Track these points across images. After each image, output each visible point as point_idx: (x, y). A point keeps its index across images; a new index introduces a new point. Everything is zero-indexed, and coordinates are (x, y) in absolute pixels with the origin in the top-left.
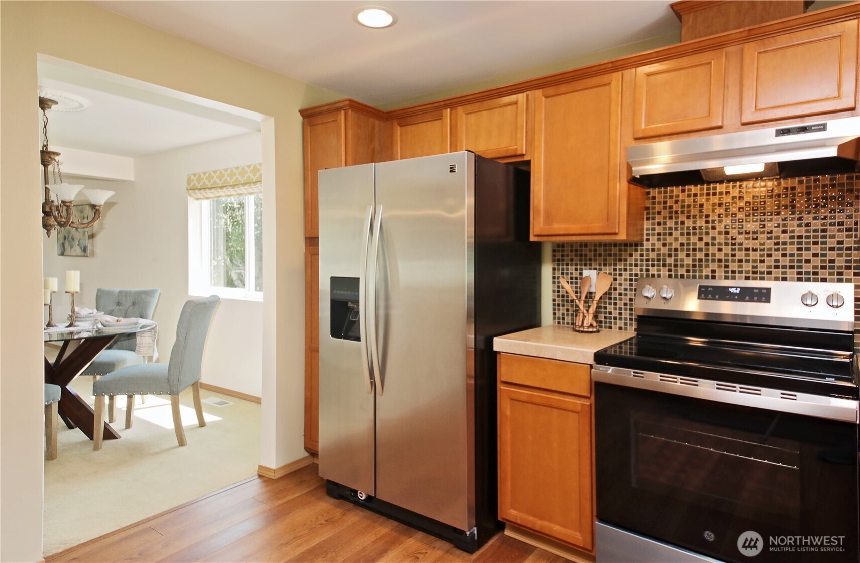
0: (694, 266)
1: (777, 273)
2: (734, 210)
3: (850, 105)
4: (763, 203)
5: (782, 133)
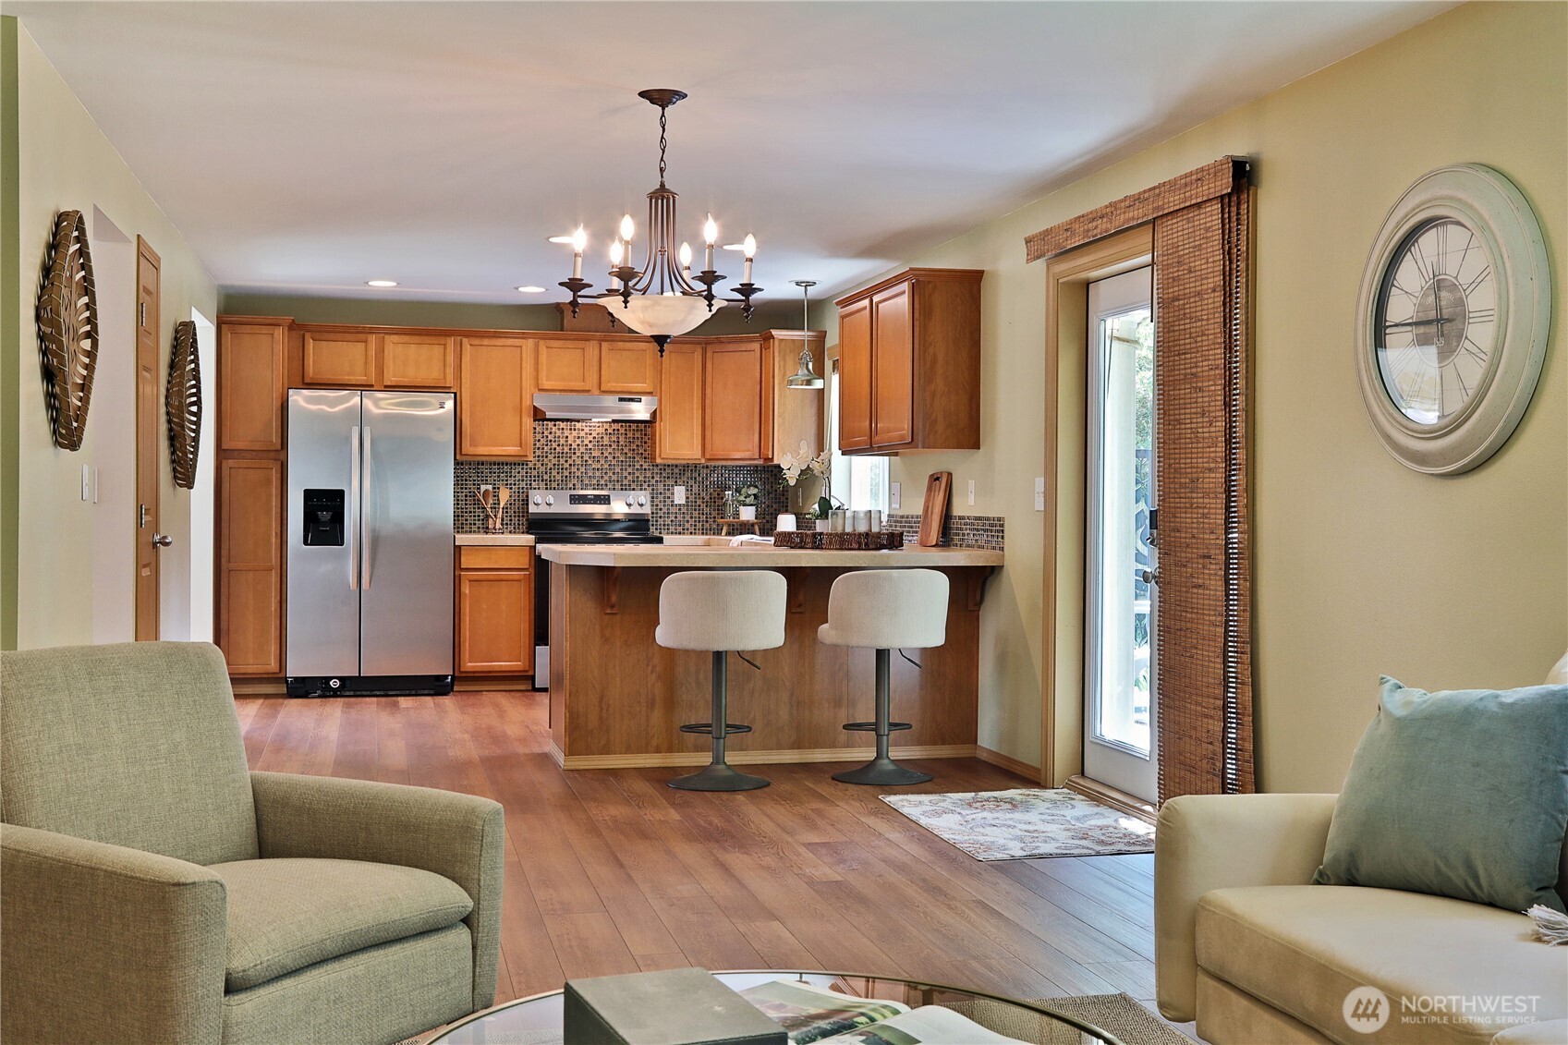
0: (562, 480)
1: (610, 486)
2: (586, 442)
3: (651, 390)
4: (602, 438)
5: (621, 400)
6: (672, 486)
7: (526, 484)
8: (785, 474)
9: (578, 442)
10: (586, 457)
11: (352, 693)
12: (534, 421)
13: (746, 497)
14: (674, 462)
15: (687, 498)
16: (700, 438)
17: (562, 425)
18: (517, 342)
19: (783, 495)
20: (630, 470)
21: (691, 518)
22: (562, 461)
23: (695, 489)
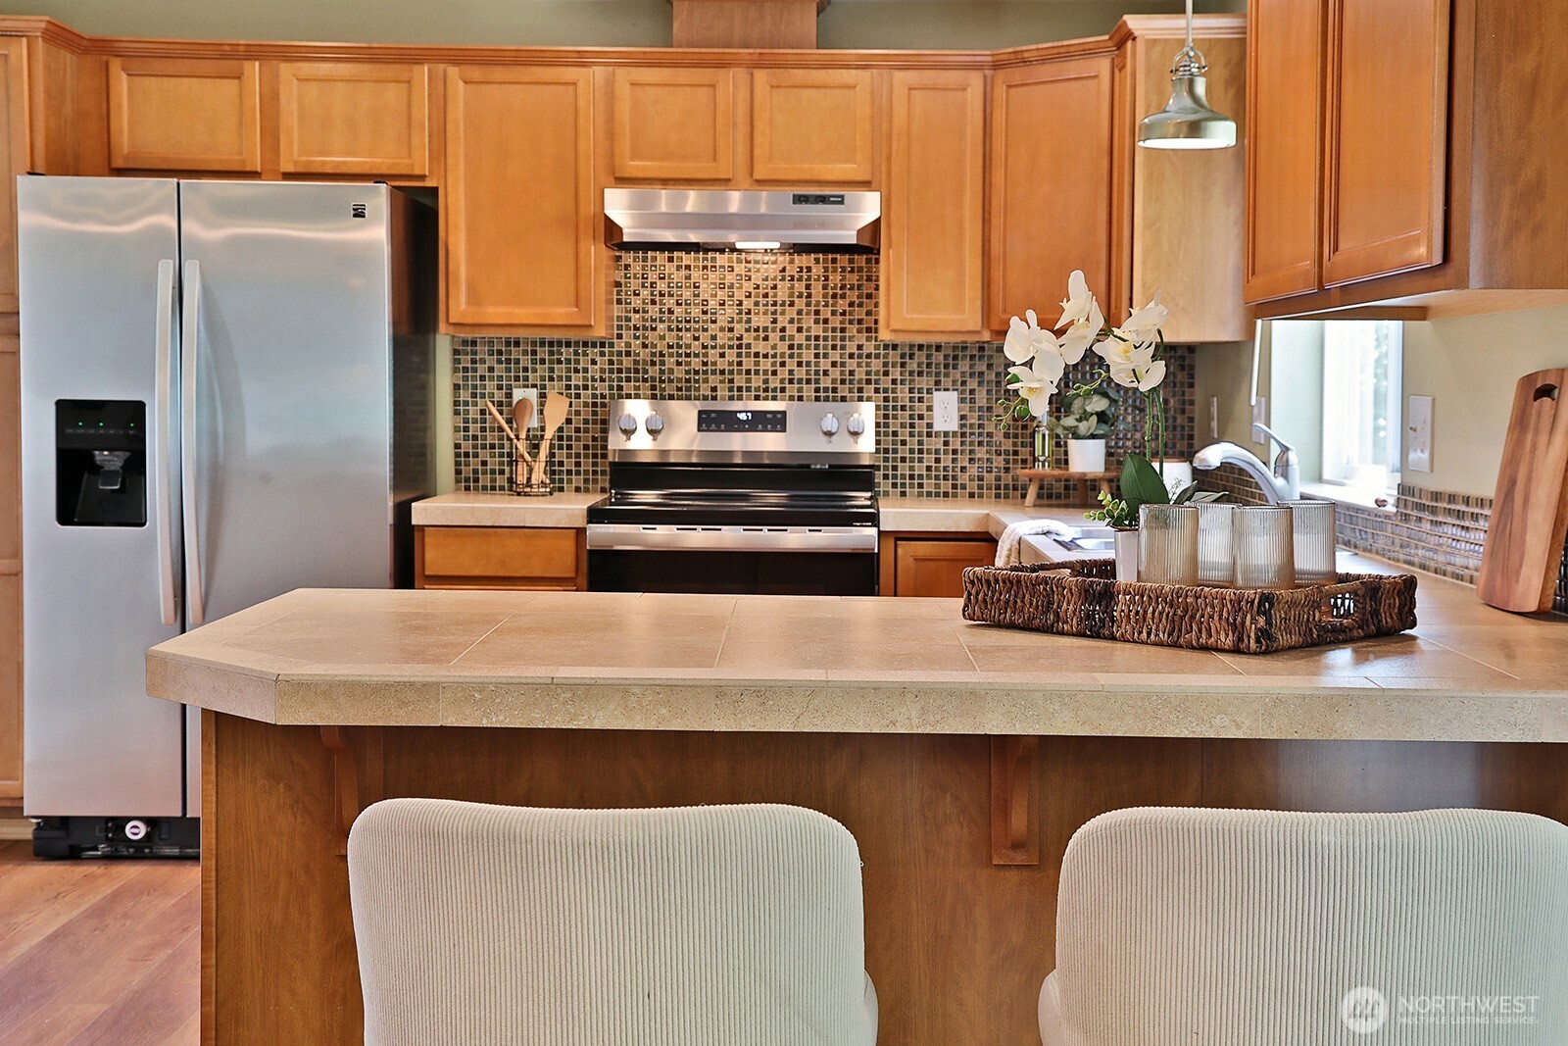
1: (792, 390)
2: (739, 295)
3: (867, 178)
4: (775, 287)
5: (799, 199)
6: (929, 391)
7: (611, 388)
8: (1016, 379)
10: (739, 328)
11: (176, 851)
12: (608, 248)
13: (1080, 420)
14: (934, 339)
15: (963, 417)
16: (979, 284)
17: (687, 258)
19: (1183, 412)
20: (835, 356)
21: (972, 462)
22: (687, 337)
23: (982, 398)
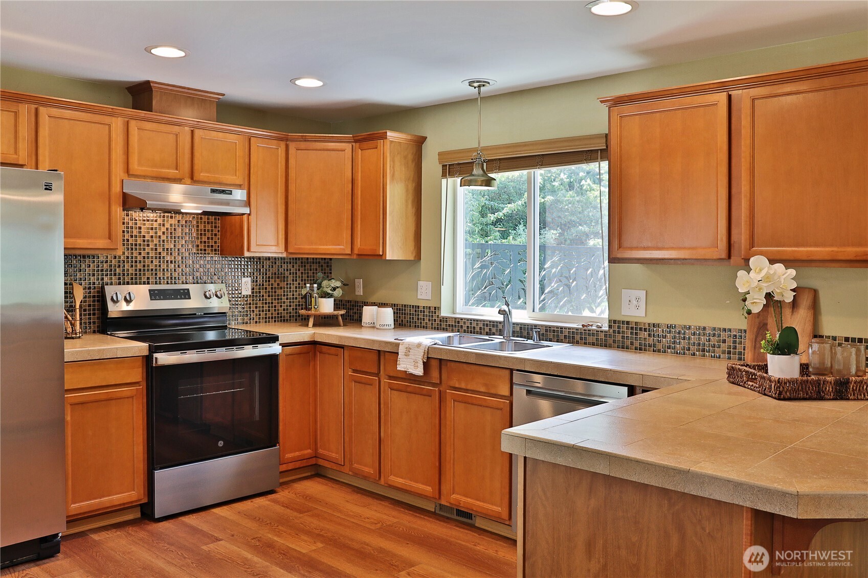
0: (136, 274)
1: (188, 280)
2: (159, 233)
3: (241, 184)
4: (175, 230)
5: (213, 191)
6: (240, 278)
7: (100, 279)
9: (152, 233)
12: (124, 210)
15: (253, 289)
16: (284, 232)
18: (107, 119)
20: (201, 262)
21: (256, 308)
22: (135, 253)
23: (260, 280)
